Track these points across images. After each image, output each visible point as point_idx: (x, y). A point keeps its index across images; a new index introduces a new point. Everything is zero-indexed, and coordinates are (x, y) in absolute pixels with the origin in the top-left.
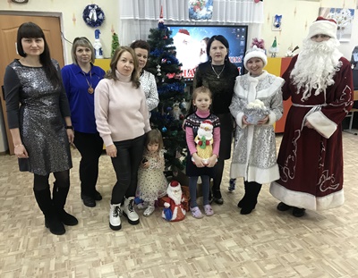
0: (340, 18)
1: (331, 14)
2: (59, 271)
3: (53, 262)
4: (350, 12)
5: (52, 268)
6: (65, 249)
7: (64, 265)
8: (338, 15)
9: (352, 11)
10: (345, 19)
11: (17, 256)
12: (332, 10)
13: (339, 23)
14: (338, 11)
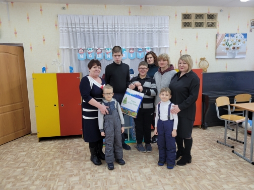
0: (235, 41)
1: (226, 38)
2: (51, 178)
3: (50, 173)
4: (243, 36)
5: (49, 176)
6: (58, 168)
7: (54, 176)
8: (232, 38)
9: (245, 35)
10: (239, 41)
11: (34, 170)
12: (227, 35)
13: (234, 44)
14: (233, 35)
